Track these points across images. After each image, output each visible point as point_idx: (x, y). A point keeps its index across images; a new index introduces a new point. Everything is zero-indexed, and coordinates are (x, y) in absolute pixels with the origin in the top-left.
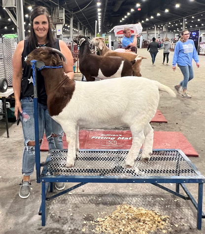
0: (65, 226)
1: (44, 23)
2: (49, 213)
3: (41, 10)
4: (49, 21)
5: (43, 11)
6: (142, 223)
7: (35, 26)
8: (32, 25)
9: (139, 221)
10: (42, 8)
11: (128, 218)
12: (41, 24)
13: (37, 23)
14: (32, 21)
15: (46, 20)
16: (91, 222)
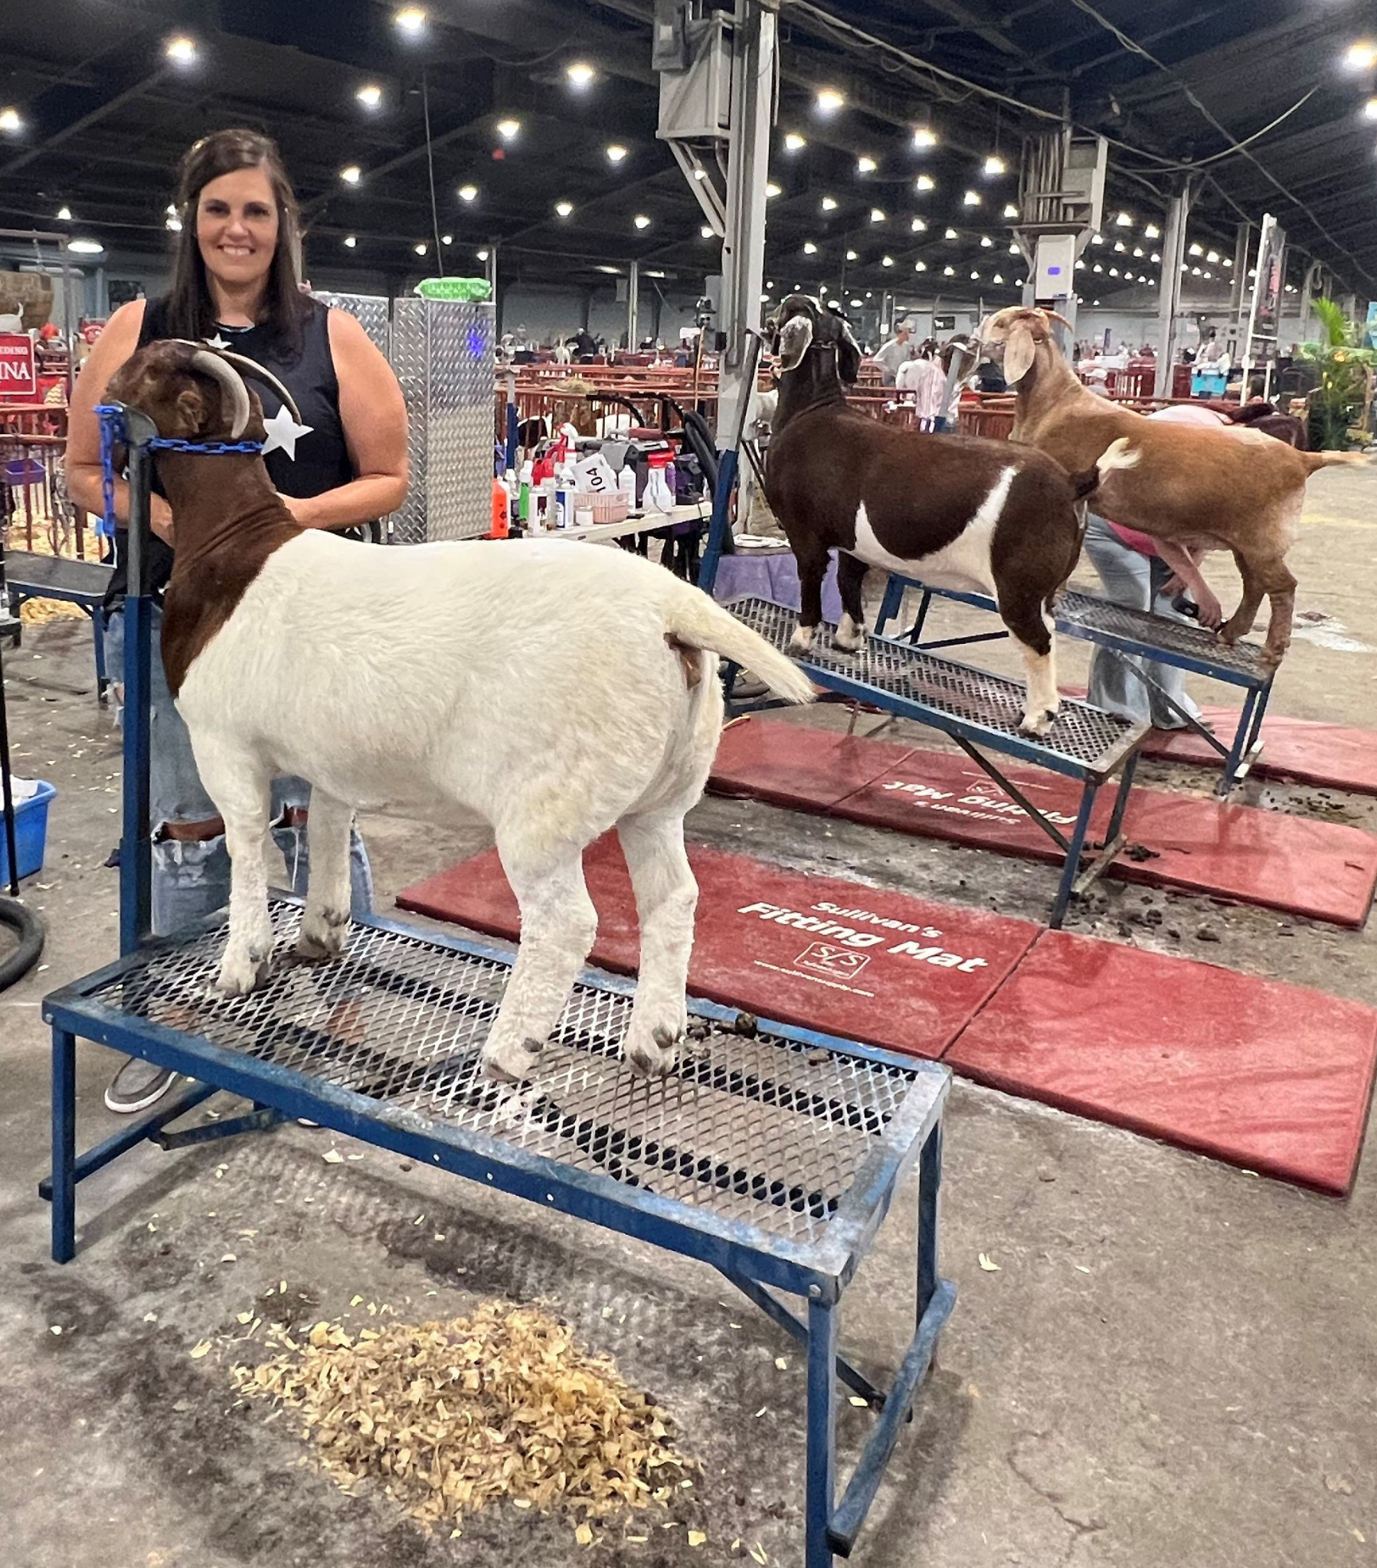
0: (145, 1300)
1: (254, 210)
2: (142, 1217)
3: (247, 145)
4: (280, 205)
5: (255, 153)
6: (500, 1438)
7: (208, 225)
8: (190, 222)
9: (498, 1423)
10: (247, 138)
11: (460, 1382)
12: (236, 212)
13: (220, 209)
14: (194, 196)
15: (265, 197)
16: (277, 1327)
